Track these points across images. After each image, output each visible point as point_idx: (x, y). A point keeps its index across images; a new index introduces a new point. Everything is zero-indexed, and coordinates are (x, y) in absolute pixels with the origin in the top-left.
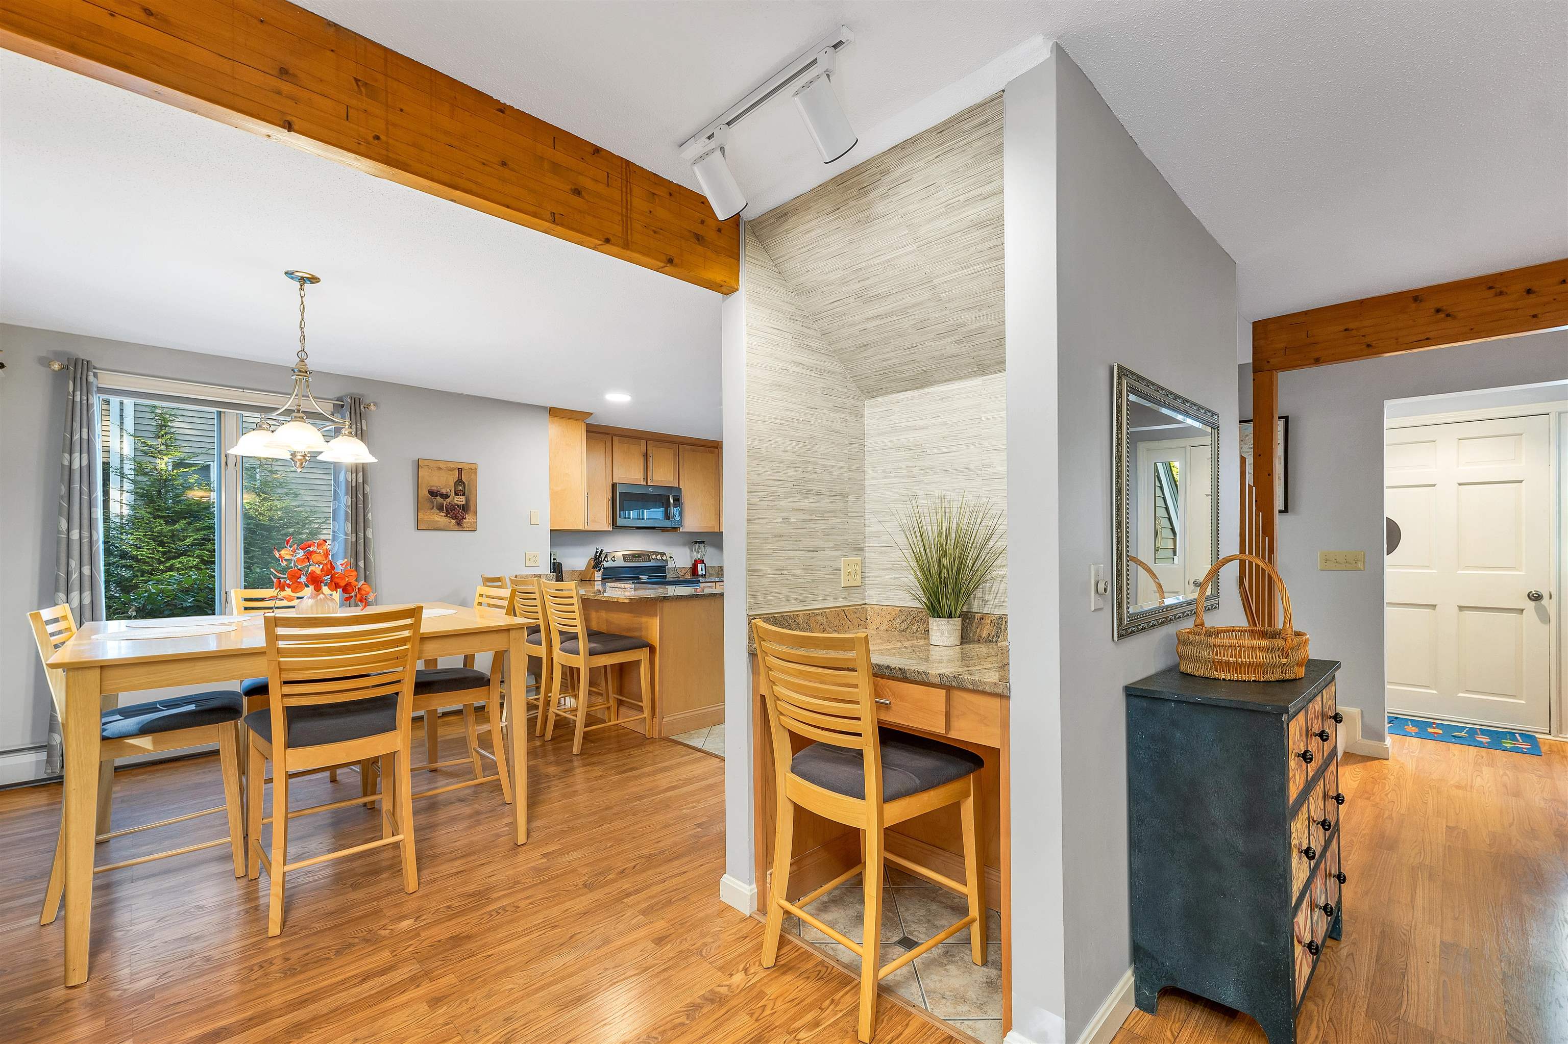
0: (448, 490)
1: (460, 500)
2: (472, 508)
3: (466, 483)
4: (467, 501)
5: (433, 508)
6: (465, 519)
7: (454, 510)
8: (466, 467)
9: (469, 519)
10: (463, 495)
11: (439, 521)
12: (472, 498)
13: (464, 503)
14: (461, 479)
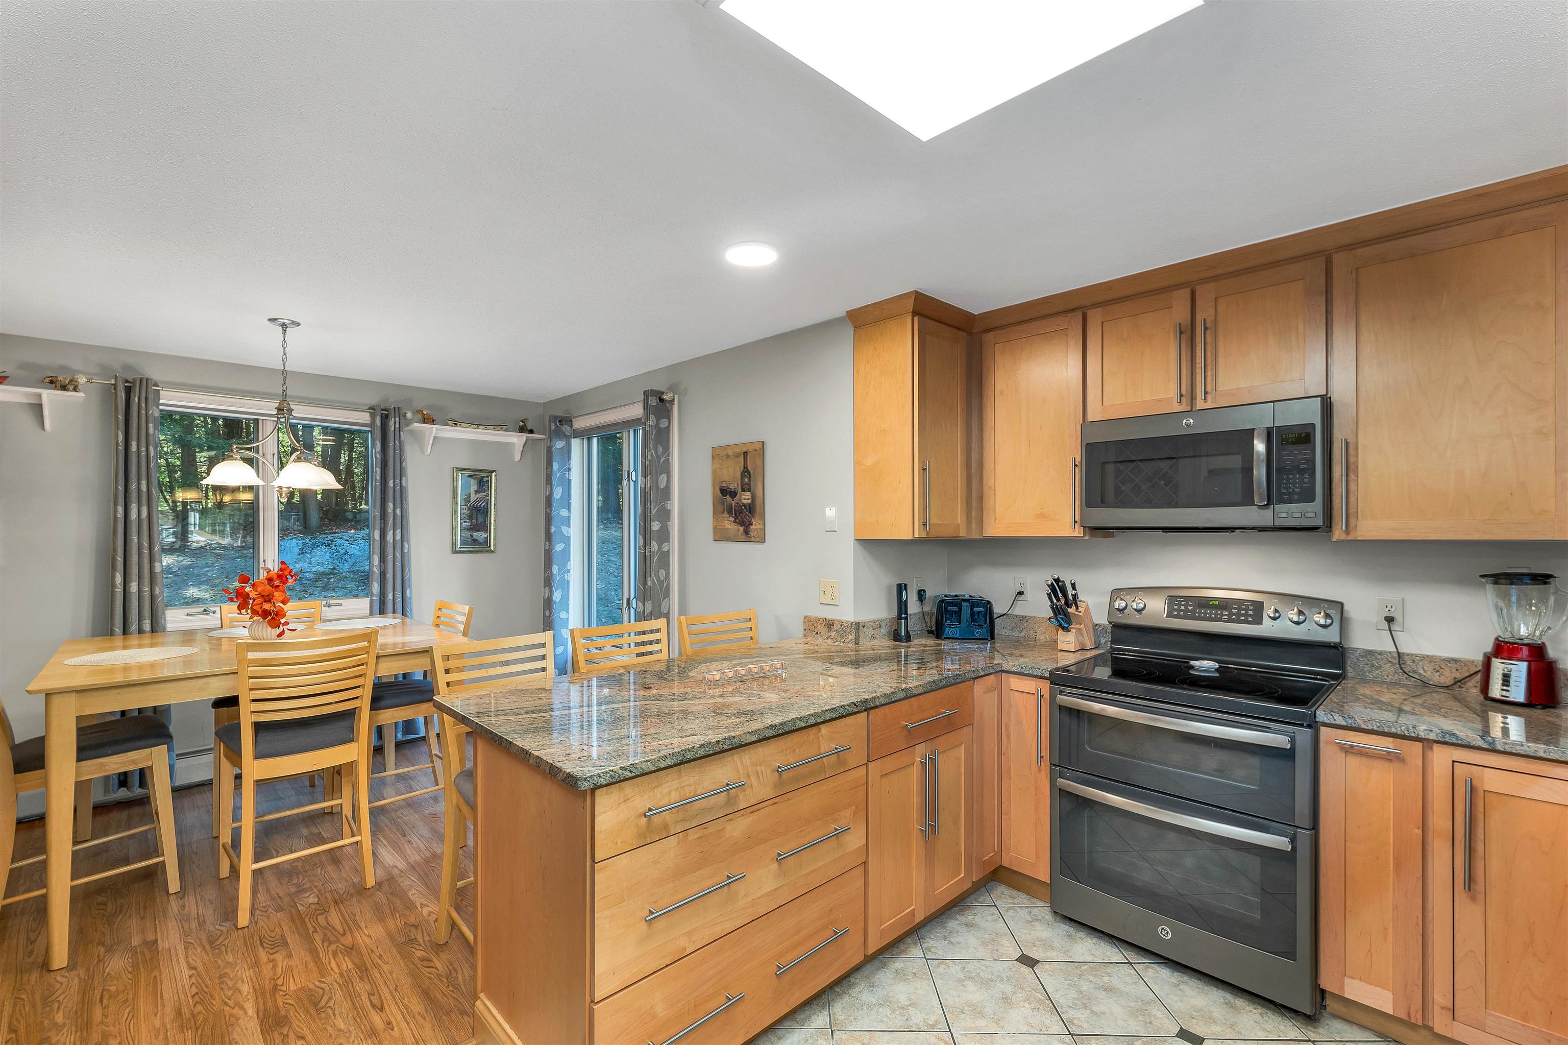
0: (736, 485)
1: (746, 498)
2: (758, 509)
3: (752, 472)
4: (753, 498)
5: (723, 512)
6: (752, 524)
7: (742, 512)
8: (751, 448)
9: (755, 526)
10: (749, 490)
11: (729, 529)
12: (759, 493)
13: (749, 501)
14: (747, 468)
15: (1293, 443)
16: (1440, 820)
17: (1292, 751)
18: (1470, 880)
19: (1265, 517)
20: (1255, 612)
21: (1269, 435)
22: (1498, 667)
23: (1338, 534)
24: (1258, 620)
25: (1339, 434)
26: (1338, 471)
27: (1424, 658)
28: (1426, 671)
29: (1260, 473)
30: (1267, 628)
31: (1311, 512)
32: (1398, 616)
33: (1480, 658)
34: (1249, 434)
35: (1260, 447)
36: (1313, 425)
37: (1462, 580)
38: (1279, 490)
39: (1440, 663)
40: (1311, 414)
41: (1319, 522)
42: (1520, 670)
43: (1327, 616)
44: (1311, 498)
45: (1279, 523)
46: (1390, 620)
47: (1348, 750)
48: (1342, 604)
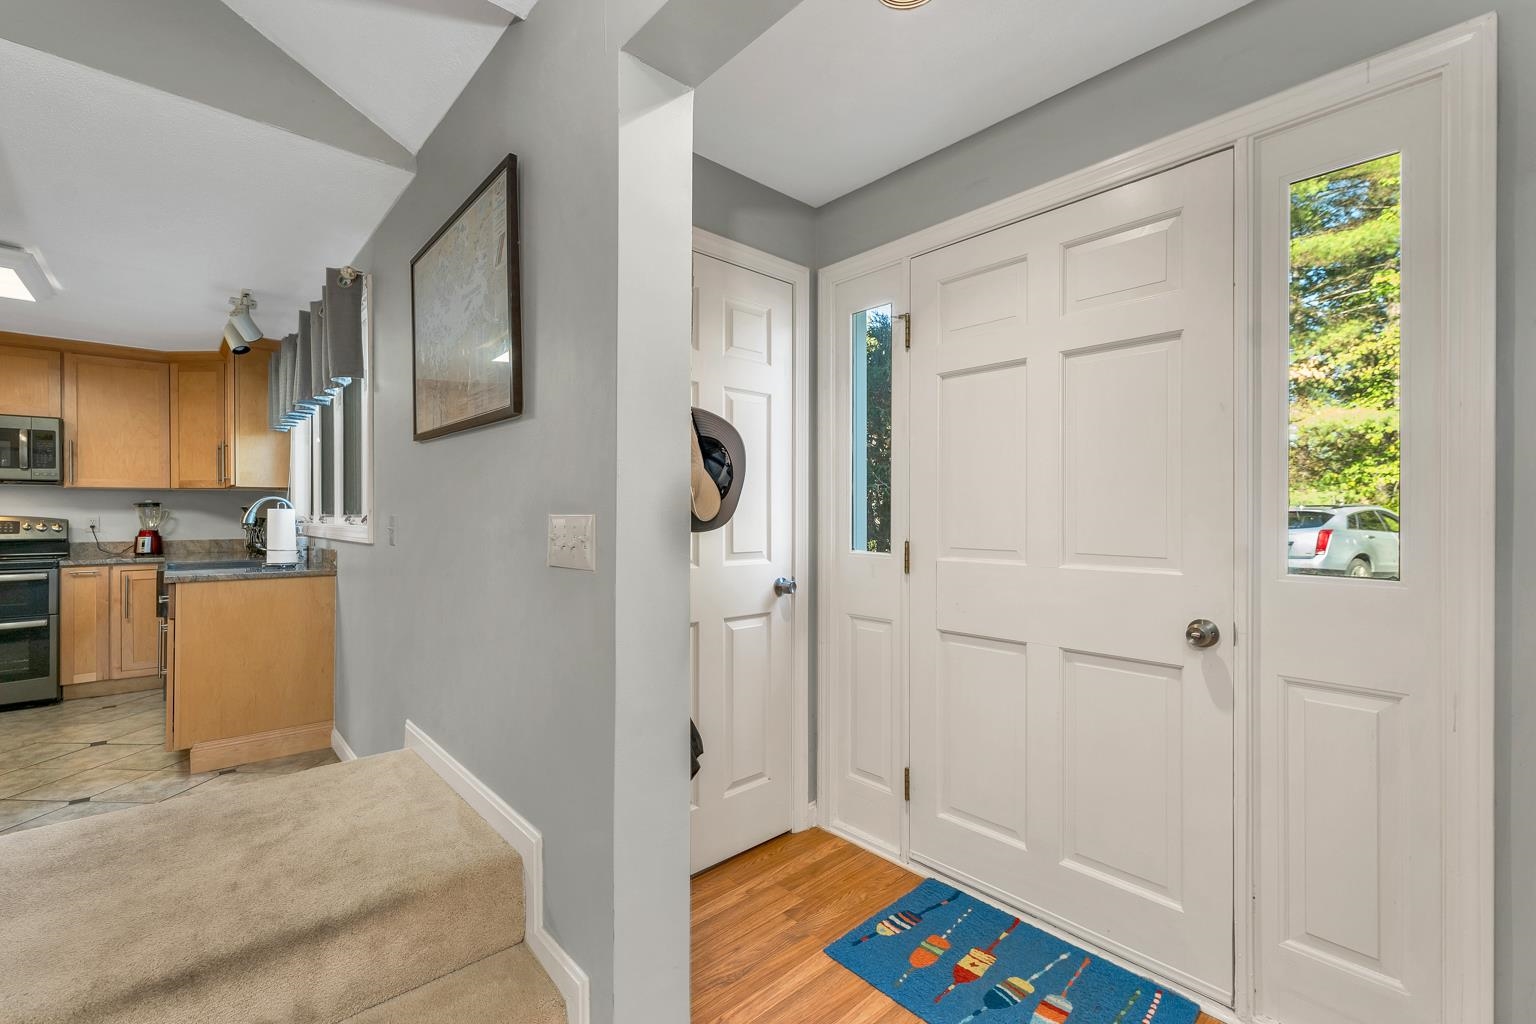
15: (43, 439)
16: (116, 594)
17: (47, 580)
18: (127, 615)
19: (26, 475)
20: (15, 526)
21: (29, 433)
22: (141, 540)
23: (67, 484)
24: (16, 530)
25: (67, 437)
26: (67, 455)
27: (109, 543)
28: (110, 549)
29: (23, 452)
30: (22, 535)
31: (53, 473)
32: (97, 525)
33: (133, 540)
34: (18, 431)
35: (23, 438)
36: (54, 432)
37: (127, 508)
38: (34, 461)
39: (115, 544)
40: (54, 426)
41: (58, 478)
42: (148, 540)
43: (60, 526)
44: (54, 467)
45: (34, 478)
46: (93, 527)
47: (76, 576)
48: (68, 521)
